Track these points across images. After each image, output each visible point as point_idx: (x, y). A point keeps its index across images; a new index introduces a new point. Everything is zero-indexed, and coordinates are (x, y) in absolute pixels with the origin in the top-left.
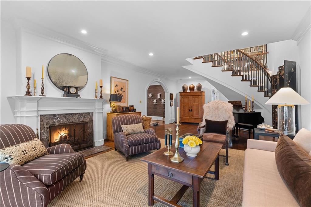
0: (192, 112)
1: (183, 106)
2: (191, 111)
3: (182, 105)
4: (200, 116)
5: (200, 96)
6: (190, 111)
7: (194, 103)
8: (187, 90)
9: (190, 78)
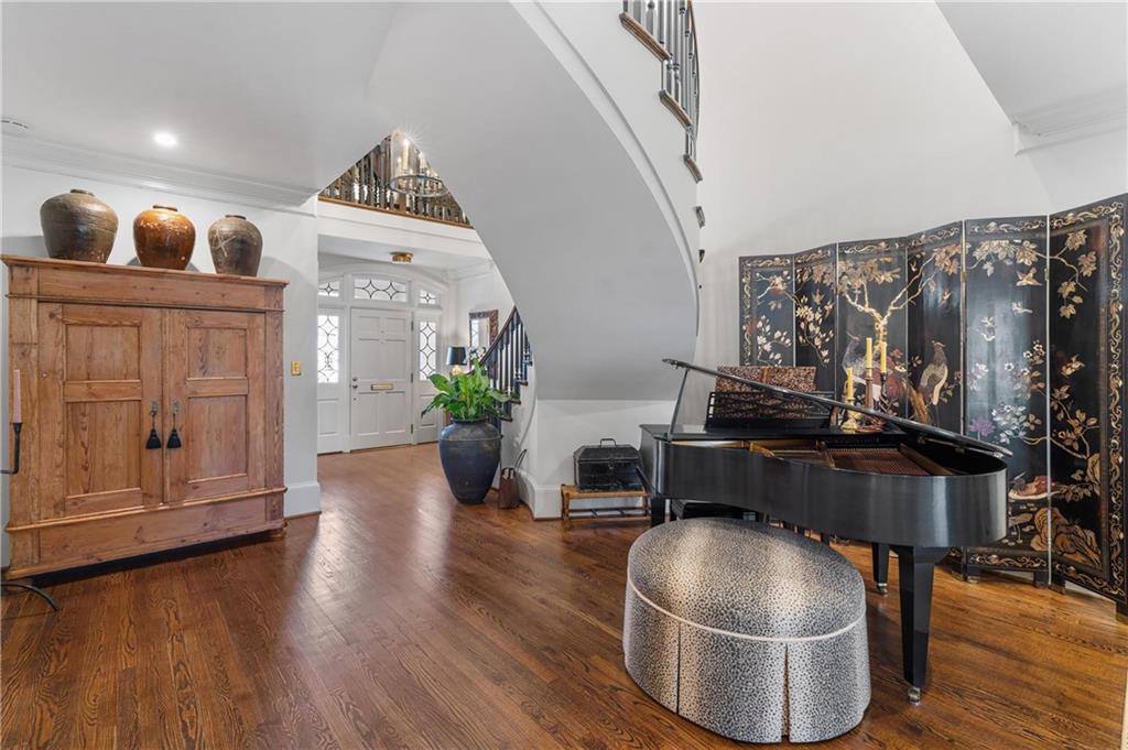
0: (175, 452)
1: (56, 408)
2: (174, 443)
3: (43, 394)
4: (261, 477)
5: (260, 319)
6: (154, 443)
7: (204, 369)
8: (108, 250)
9: (166, 139)
